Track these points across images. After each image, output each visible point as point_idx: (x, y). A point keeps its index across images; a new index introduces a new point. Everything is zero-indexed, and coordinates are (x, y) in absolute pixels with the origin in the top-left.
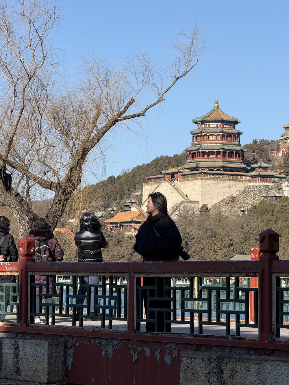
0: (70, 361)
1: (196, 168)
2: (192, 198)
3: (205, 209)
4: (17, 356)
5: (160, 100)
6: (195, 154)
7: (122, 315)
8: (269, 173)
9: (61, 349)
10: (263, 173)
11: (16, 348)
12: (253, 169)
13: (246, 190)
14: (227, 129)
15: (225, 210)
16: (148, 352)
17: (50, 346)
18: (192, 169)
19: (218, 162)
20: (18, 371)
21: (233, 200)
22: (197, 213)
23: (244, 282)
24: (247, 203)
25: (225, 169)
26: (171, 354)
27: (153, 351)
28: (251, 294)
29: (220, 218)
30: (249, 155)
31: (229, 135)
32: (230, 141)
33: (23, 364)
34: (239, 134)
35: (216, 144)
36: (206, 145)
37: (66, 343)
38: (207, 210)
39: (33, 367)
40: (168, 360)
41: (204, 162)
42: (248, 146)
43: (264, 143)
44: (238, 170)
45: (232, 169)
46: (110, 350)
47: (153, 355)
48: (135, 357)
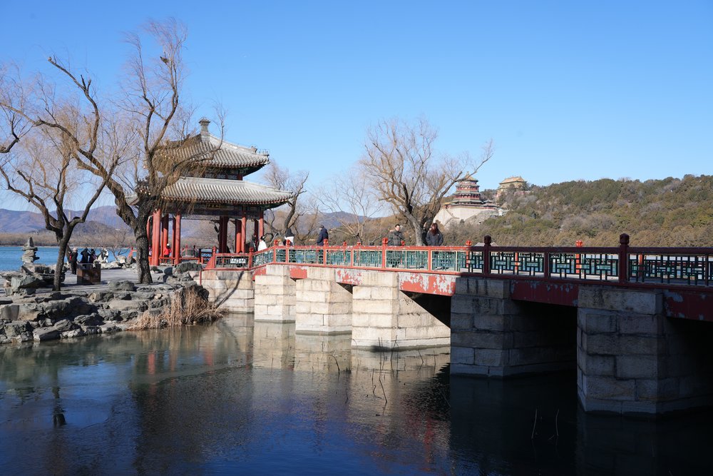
0: (512, 290)
1: (458, 203)
2: (456, 215)
3: (462, 222)
4: (486, 287)
5: (476, 172)
6: (457, 196)
7: (541, 270)
8: (492, 205)
9: (508, 284)
10: (490, 205)
11: (486, 283)
12: (485, 203)
13: (481, 213)
14: (473, 184)
15: (472, 222)
16: (556, 286)
17: (504, 283)
18: (456, 203)
19: (468, 199)
20: (487, 293)
21: (475, 217)
22: (458, 223)
23: (610, 257)
24: (482, 219)
25: (472, 203)
26: (569, 287)
27: (559, 286)
28: (614, 265)
29: (470, 226)
30: (483, 197)
31: (474, 187)
32: (474, 190)
33: (490, 291)
34: (478, 187)
35: (468, 191)
36: (463, 192)
37: (510, 282)
38: (464, 222)
39: (495, 292)
40: (567, 290)
41: (462, 200)
42: (482, 192)
43: (490, 191)
44: (478, 203)
45: (475, 203)
46: (535, 285)
47: (559, 288)
48: (549, 289)
